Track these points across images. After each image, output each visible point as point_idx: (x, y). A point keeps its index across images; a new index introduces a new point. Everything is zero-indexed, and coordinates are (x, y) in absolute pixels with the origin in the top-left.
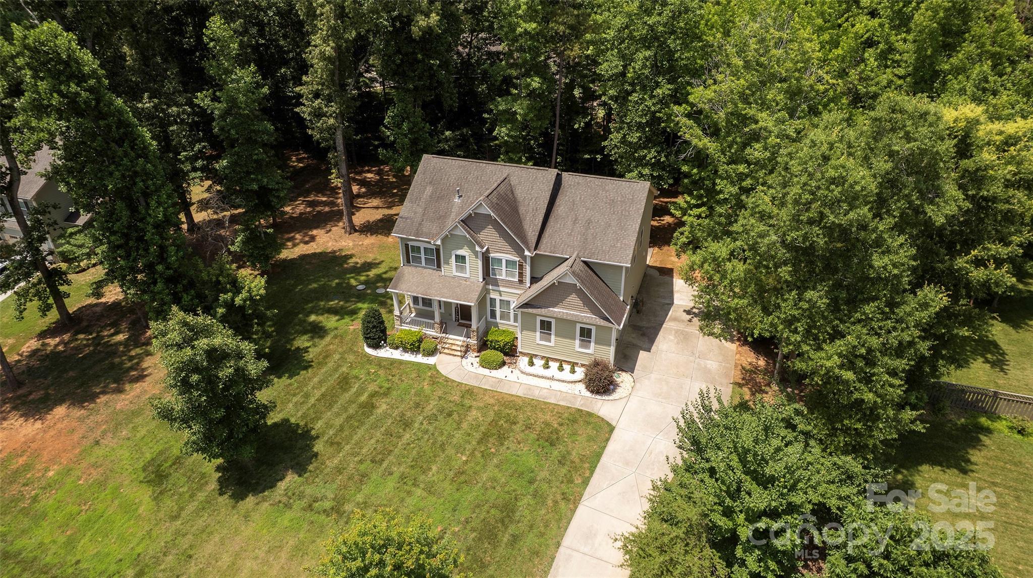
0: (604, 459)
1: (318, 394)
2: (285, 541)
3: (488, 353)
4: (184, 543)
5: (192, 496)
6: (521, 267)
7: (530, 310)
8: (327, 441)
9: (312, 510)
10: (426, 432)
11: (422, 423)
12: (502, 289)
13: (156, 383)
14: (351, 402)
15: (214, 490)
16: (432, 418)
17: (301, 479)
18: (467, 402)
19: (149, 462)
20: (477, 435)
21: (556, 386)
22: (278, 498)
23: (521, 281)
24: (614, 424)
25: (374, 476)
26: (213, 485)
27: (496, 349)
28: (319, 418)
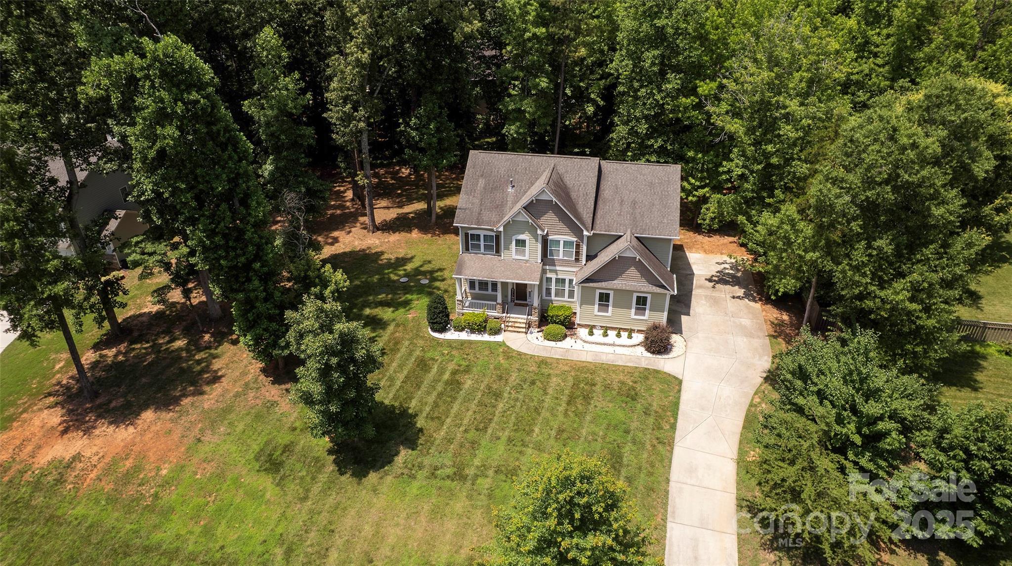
0: (682, 407)
1: (401, 376)
2: (420, 507)
3: (551, 328)
4: (322, 519)
5: (313, 478)
6: (578, 246)
7: (591, 285)
8: (427, 417)
9: (436, 477)
10: (517, 400)
11: (510, 393)
12: (558, 268)
13: (235, 381)
14: (436, 381)
15: (333, 471)
16: (518, 388)
17: (414, 452)
18: (545, 371)
19: (258, 453)
20: (565, 398)
21: (619, 350)
22: (400, 471)
23: (577, 260)
24: (680, 377)
25: (483, 443)
26: (331, 467)
27: (557, 323)
28: (411, 398)
